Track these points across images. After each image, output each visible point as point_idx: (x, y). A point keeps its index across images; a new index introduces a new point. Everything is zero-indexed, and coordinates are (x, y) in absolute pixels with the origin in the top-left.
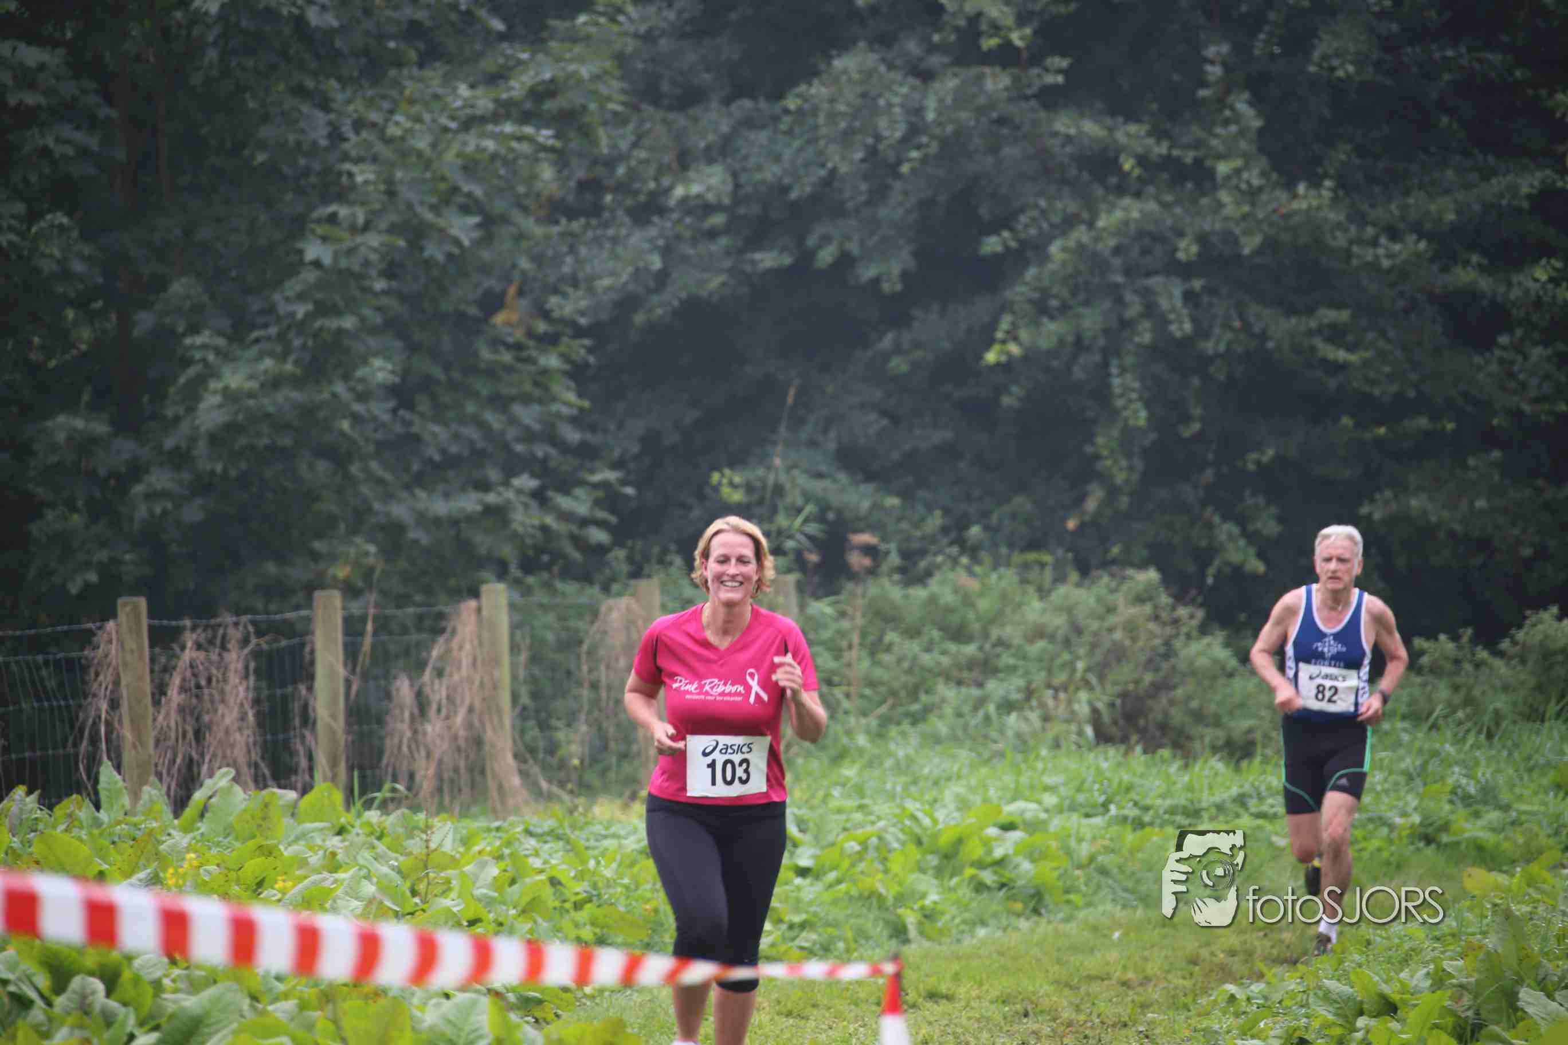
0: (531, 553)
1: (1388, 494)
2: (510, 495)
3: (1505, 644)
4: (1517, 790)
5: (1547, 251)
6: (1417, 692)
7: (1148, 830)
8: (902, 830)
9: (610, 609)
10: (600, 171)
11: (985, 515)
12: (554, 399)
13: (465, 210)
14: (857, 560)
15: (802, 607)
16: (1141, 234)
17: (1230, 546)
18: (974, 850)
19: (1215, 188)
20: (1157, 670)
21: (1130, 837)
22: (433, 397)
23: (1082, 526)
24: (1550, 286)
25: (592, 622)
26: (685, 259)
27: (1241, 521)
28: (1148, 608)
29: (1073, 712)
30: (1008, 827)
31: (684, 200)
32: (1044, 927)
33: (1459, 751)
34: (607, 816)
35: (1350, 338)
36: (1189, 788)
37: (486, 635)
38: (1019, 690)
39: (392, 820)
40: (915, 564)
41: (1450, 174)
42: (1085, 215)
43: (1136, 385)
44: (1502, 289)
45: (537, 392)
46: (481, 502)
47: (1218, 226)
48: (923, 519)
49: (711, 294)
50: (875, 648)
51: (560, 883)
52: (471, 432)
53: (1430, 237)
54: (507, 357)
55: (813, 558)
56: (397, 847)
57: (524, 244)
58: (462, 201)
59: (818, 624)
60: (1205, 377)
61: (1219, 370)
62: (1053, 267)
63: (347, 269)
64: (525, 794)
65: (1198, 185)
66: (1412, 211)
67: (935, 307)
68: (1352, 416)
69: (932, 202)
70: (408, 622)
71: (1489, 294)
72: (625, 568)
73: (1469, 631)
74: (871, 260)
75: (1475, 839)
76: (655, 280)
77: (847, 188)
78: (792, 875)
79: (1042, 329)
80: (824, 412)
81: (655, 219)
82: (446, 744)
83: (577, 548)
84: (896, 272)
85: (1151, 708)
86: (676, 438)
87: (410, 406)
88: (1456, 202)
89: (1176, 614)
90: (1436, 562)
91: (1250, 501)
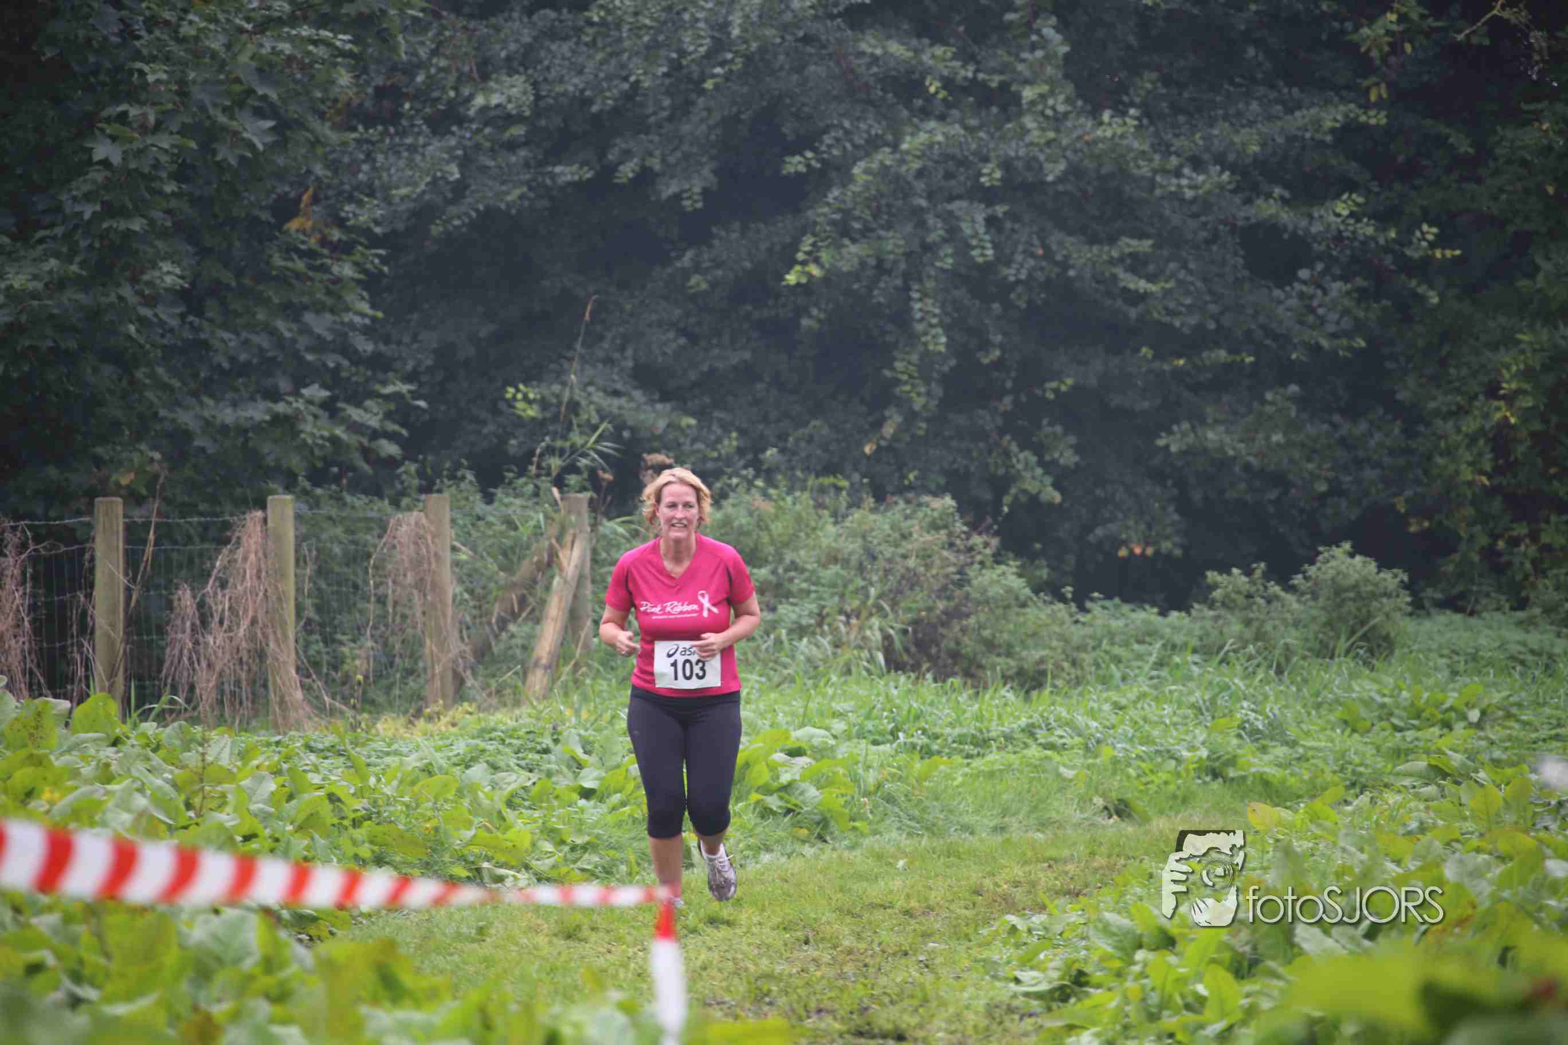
0: (320, 464)
1: (1186, 426)
2: (300, 405)
3: (1298, 580)
4: (1304, 726)
5: (1350, 186)
6: (1208, 624)
7: (936, 758)
9: (399, 523)
10: (399, 78)
11: (782, 437)
12: (348, 309)
13: (259, 113)
15: (594, 526)
16: (947, 157)
17: (1027, 475)
18: (761, 775)
19: (1020, 114)
20: (949, 598)
21: (918, 766)
22: (223, 302)
23: (879, 449)
24: (1351, 221)
25: (380, 537)
26: (484, 169)
27: (1039, 450)
28: (943, 534)
29: (864, 638)
30: (795, 753)
31: (484, 109)
32: (828, 854)
33: (1248, 686)
34: (390, 734)
35: (1151, 268)
36: (979, 717)
37: (271, 546)
38: (811, 615)
39: (169, 733)
41: (1254, 106)
42: (889, 137)
43: (937, 311)
44: (1304, 223)
45: (329, 301)
46: (269, 411)
47: (1022, 152)
48: (719, 440)
49: (508, 205)
51: (339, 800)
52: (262, 340)
53: (1233, 168)
54: (300, 265)
55: (608, 476)
56: (173, 761)
57: (320, 151)
58: (257, 104)
59: (611, 544)
60: (1007, 305)
61: (1019, 297)
62: (857, 189)
63: (136, 170)
64: (308, 709)
65: (1004, 109)
66: (1216, 142)
67: (736, 225)
68: (1151, 347)
69: (736, 119)
70: (192, 531)
71: (1291, 227)
72: (416, 482)
73: (1263, 565)
74: (672, 177)
75: (1262, 774)
76: (453, 191)
77: (650, 103)
78: (575, 796)
79: (844, 251)
80: (621, 330)
81: (454, 128)
82: (228, 656)
83: (367, 461)
84: (697, 189)
85: (943, 636)
86: (471, 351)
87: (200, 313)
88: (1260, 134)
89: (971, 542)
90: (1231, 495)
91: (1048, 430)
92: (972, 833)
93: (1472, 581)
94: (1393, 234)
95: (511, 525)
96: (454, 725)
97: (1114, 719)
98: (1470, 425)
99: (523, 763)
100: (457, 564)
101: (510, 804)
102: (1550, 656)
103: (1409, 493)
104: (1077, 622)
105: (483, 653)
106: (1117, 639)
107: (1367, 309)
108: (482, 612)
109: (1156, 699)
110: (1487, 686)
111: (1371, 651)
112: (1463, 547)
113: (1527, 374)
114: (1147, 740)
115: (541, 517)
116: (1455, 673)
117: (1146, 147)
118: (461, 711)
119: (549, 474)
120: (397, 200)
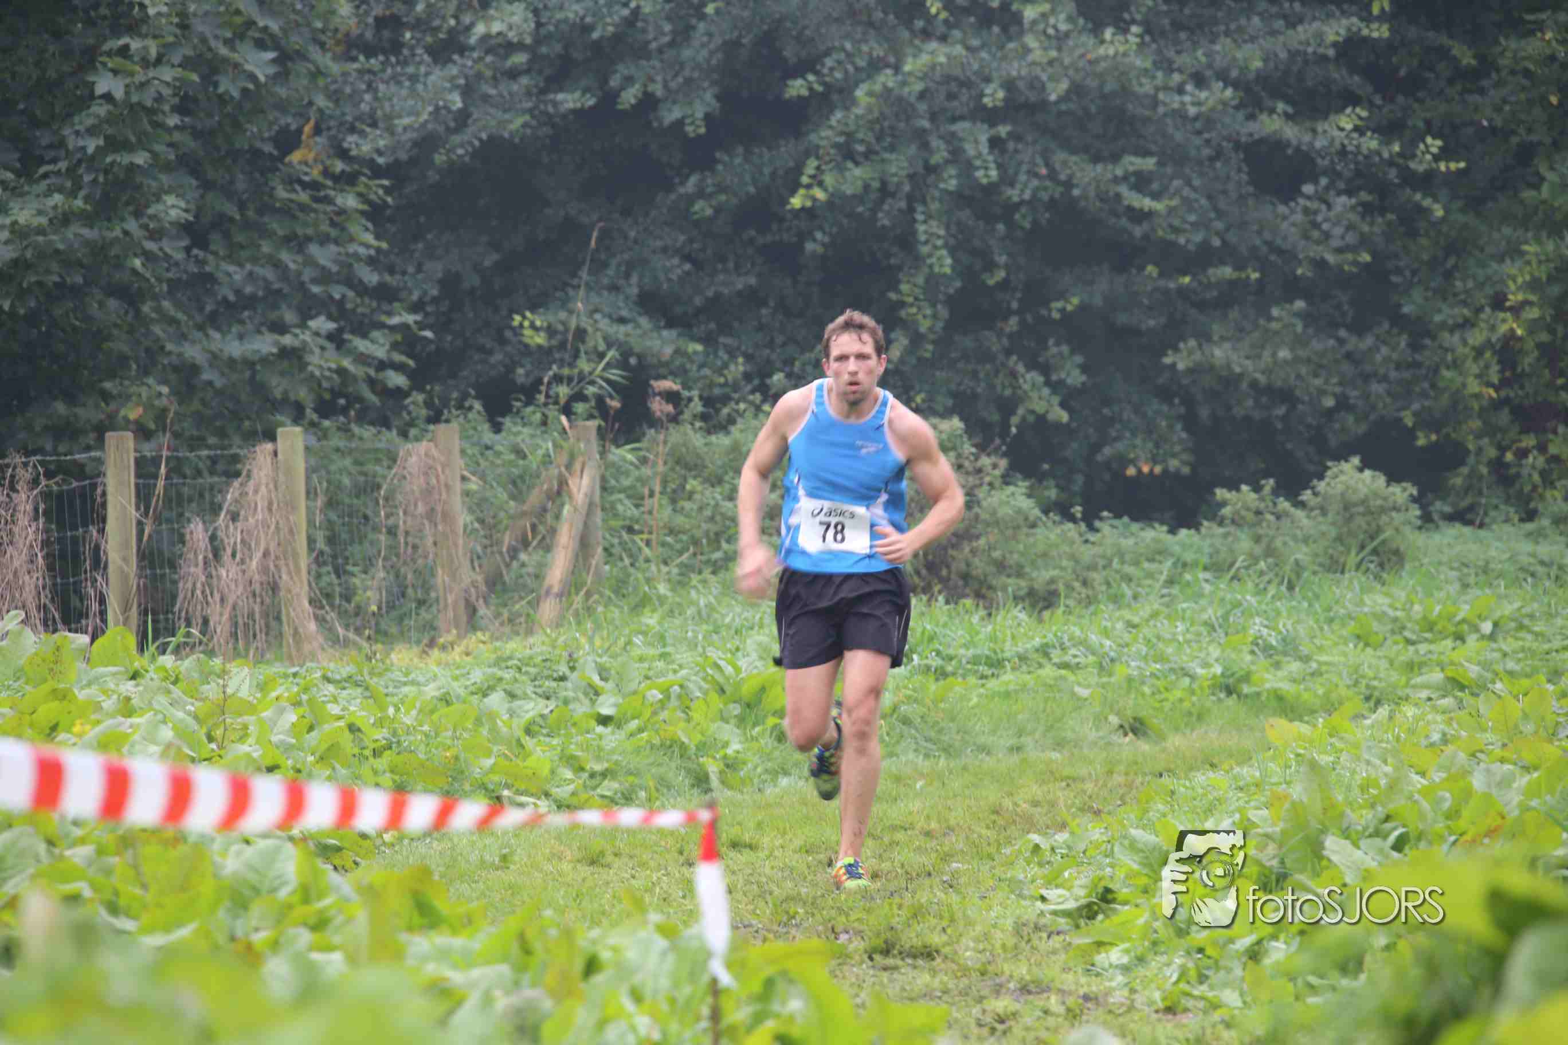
0: (327, 396)
1: (1192, 343)
2: (307, 337)
3: (1306, 495)
4: (1317, 641)
5: (1352, 99)
6: (1218, 542)
7: (950, 679)
8: (704, 679)
9: (409, 453)
10: (399, 8)
11: (789, 362)
12: (352, 240)
13: (260, 45)
14: (659, 407)
15: (603, 453)
16: (948, 79)
17: (1034, 395)
19: (1021, 33)
21: (933, 687)
22: (227, 235)
24: (1355, 135)
25: (390, 468)
26: (486, 98)
27: (1045, 370)
31: (486, 37)
33: (1260, 603)
34: (405, 664)
35: (1155, 186)
36: (993, 638)
37: (282, 478)
39: (186, 665)
40: (718, 411)
41: (1256, 20)
42: (892, 60)
43: (942, 232)
44: (1307, 138)
45: (334, 233)
46: (276, 343)
47: (1024, 72)
48: (725, 366)
49: (511, 133)
50: (676, 496)
51: (359, 730)
52: (268, 273)
53: (1236, 85)
54: (303, 197)
55: (615, 404)
56: (193, 692)
57: (321, 82)
58: (257, 35)
59: (619, 471)
60: (1010, 224)
61: (1024, 217)
62: (859, 111)
63: (139, 104)
64: (321, 639)
65: (1005, 29)
66: (1218, 58)
67: (740, 150)
68: (1156, 264)
69: (736, 44)
70: (201, 465)
71: (1294, 142)
72: (424, 412)
73: (1271, 481)
74: (674, 102)
75: (1275, 691)
76: (455, 120)
77: (650, 29)
78: (593, 723)
79: (847, 174)
80: (626, 256)
81: (456, 57)
82: (241, 589)
83: (374, 392)
84: (699, 115)
85: (953, 558)
86: (476, 281)
87: (204, 245)
88: (1262, 49)
89: (979, 464)
90: (1238, 412)
91: (1054, 350)
92: (988, 753)
93: (1480, 493)
94: (1396, 148)
95: (520, 454)
96: (468, 654)
97: (1127, 637)
98: (1477, 337)
99: (539, 691)
100: (467, 493)
101: (528, 731)
102: (1561, 567)
103: (1416, 406)
104: (1086, 541)
105: (495, 583)
106: (1127, 557)
107: (1372, 224)
108: (491, 542)
109: (1168, 617)
110: (1500, 597)
111: (1381, 565)
112: (1471, 460)
113: (1534, 285)
114: (1161, 658)
115: (550, 445)
116: (1465, 586)
117: (1148, 64)
118: (473, 640)
119: (556, 403)
120: (400, 129)
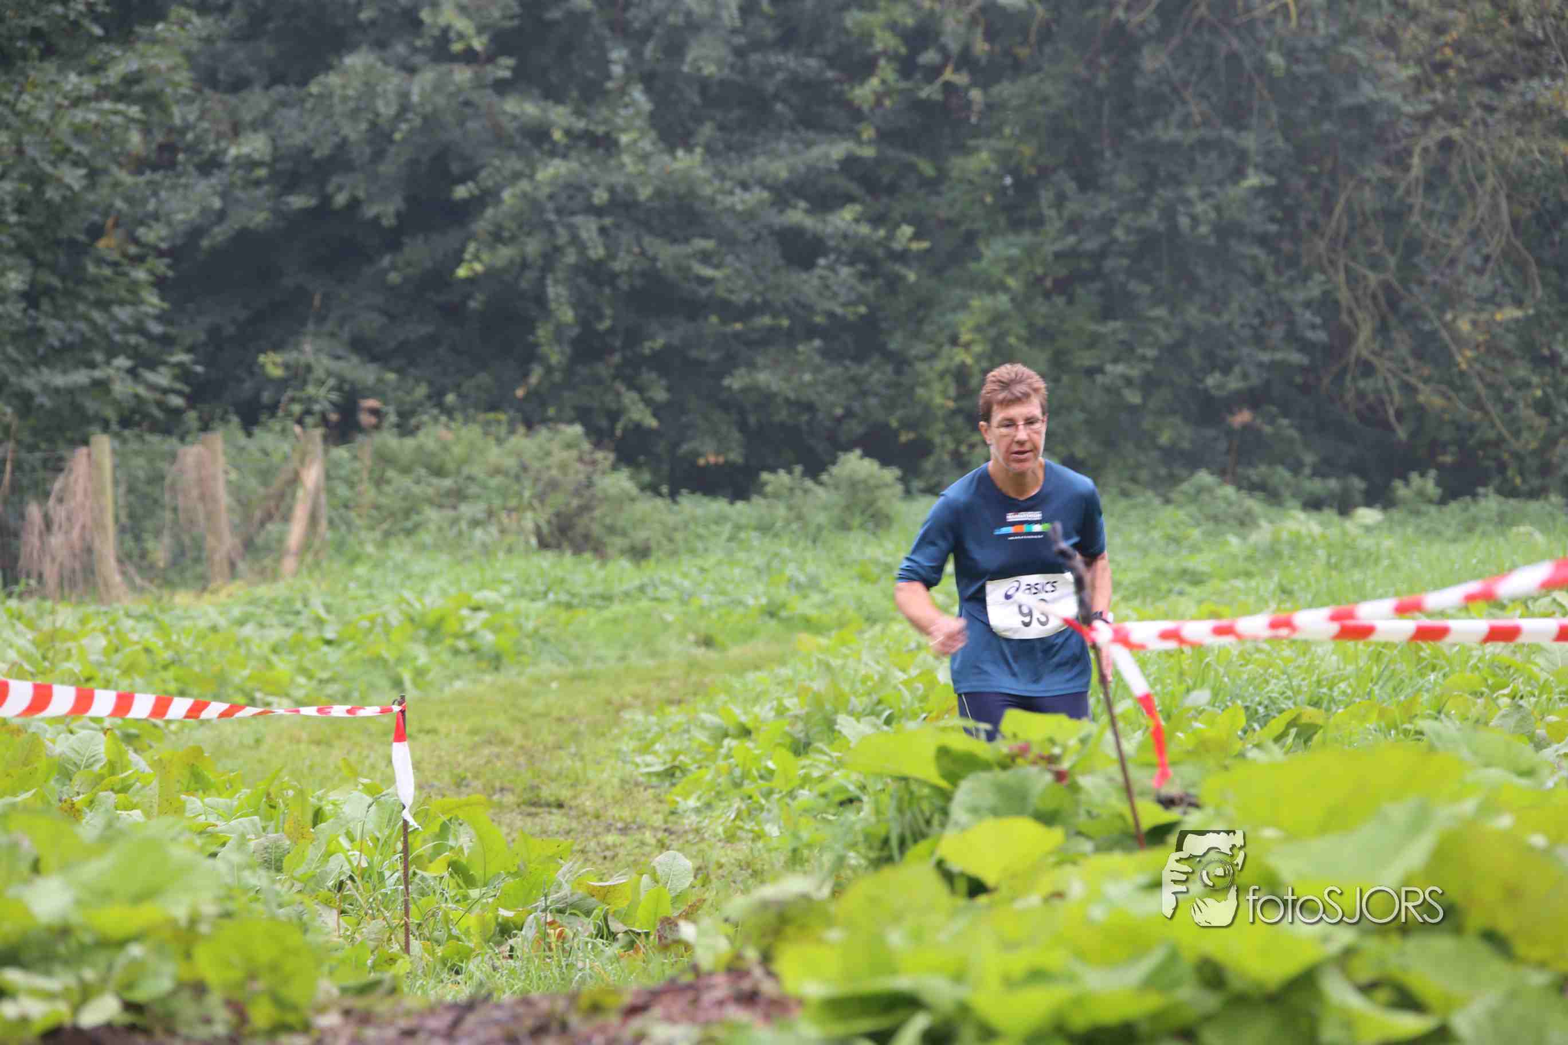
0: (126, 413)
1: (743, 370)
2: (111, 371)
3: (824, 477)
4: (833, 579)
5: (851, 199)
6: (763, 510)
7: (576, 610)
8: (400, 612)
9: (186, 454)
10: (174, 137)
11: (458, 386)
12: (143, 302)
13: (75, 164)
14: (366, 419)
15: (326, 452)
16: (568, 186)
17: (633, 409)
18: (451, 625)
19: (619, 153)
20: (581, 496)
21: (563, 616)
22: (53, 299)
23: (528, 394)
24: (853, 224)
25: (172, 464)
26: (238, 201)
27: (640, 390)
28: (574, 453)
29: (522, 527)
30: (476, 609)
31: (237, 158)
32: (501, 679)
33: (793, 553)
34: (185, 604)
35: (715, 260)
36: (605, 581)
37: (95, 472)
38: (483, 511)
39: (28, 606)
40: (408, 421)
41: (783, 144)
42: (527, 171)
43: (565, 293)
44: (820, 226)
45: (130, 297)
46: (90, 377)
47: (622, 180)
48: (413, 389)
49: (257, 226)
50: (380, 482)
51: (152, 651)
52: (82, 326)
53: (770, 189)
54: (107, 272)
55: (334, 417)
56: (31, 625)
57: (119, 190)
58: (74, 157)
59: (337, 464)
60: (614, 288)
61: (624, 282)
62: (505, 208)
64: (124, 587)
65: (607, 150)
66: (757, 170)
67: (421, 236)
68: (717, 315)
69: (417, 161)
70: (36, 464)
71: (812, 229)
72: (197, 424)
73: (800, 467)
74: (373, 203)
75: (804, 614)
76: (216, 216)
77: (355, 151)
78: (320, 645)
79: (498, 252)
80: (340, 312)
81: (215, 171)
82: (65, 552)
83: (161, 410)
84: (391, 211)
85: (577, 524)
86: (233, 330)
87: (36, 307)
88: (787, 164)
89: (595, 457)
90: (776, 419)
91: (646, 376)
93: (944, 473)
94: (882, 233)
95: (266, 453)
96: (230, 596)
97: (700, 579)
98: (940, 365)
99: (282, 622)
100: (228, 482)
101: (274, 651)
103: (899, 414)
104: (671, 511)
105: (249, 545)
106: (700, 522)
107: (866, 286)
108: (247, 518)
109: (729, 564)
111: (877, 526)
112: (938, 451)
113: (978, 329)
115: (288, 447)
117: (709, 175)
118: (235, 587)
119: (292, 417)
120: (176, 223)
